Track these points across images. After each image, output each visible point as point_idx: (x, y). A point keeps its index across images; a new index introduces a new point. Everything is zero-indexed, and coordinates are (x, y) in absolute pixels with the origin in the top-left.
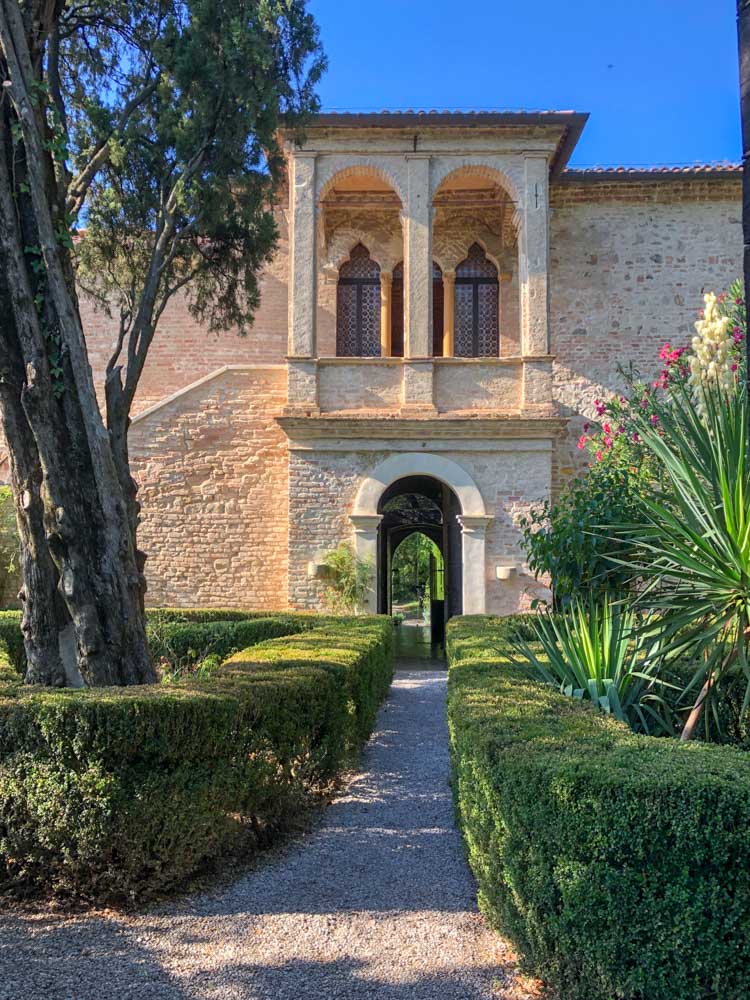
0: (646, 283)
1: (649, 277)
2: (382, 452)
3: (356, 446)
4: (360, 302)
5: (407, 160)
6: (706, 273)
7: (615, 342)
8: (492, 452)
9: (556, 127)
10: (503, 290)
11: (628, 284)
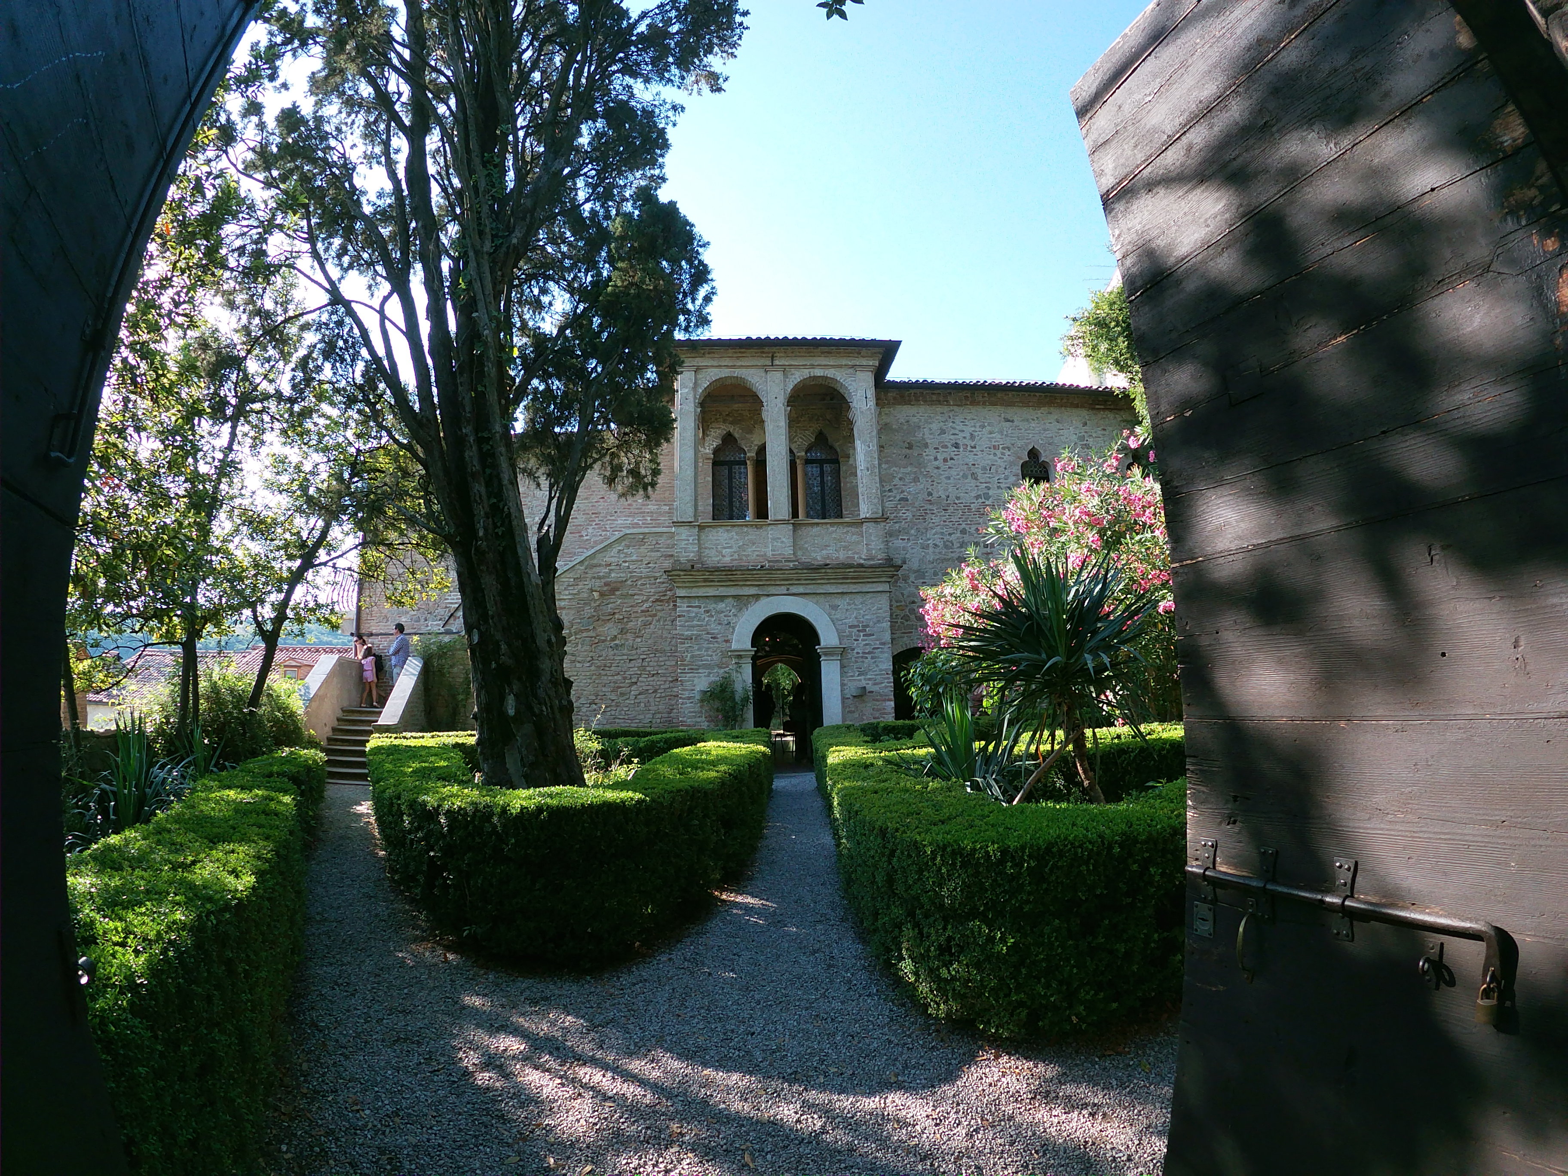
0: (950, 463)
1: (952, 459)
2: (752, 596)
3: (733, 591)
4: (730, 478)
5: (766, 372)
6: (991, 456)
7: (931, 507)
8: (842, 593)
9: (877, 350)
10: (843, 468)
11: (936, 463)
